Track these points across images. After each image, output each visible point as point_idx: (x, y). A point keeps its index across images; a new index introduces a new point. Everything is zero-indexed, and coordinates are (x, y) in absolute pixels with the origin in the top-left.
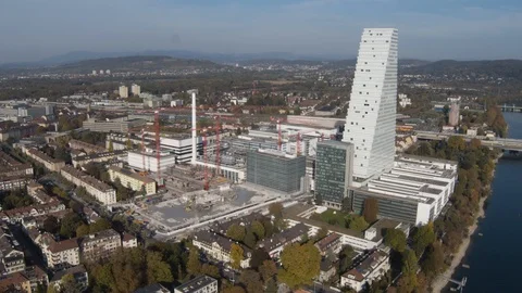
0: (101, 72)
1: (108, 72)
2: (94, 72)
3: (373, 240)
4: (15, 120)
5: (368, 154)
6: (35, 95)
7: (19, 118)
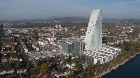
0: (57, 21)
1: (59, 21)
2: (55, 21)
3: (73, 67)
4: (24, 32)
5: (89, 44)
6: (36, 27)
7: (25, 32)
